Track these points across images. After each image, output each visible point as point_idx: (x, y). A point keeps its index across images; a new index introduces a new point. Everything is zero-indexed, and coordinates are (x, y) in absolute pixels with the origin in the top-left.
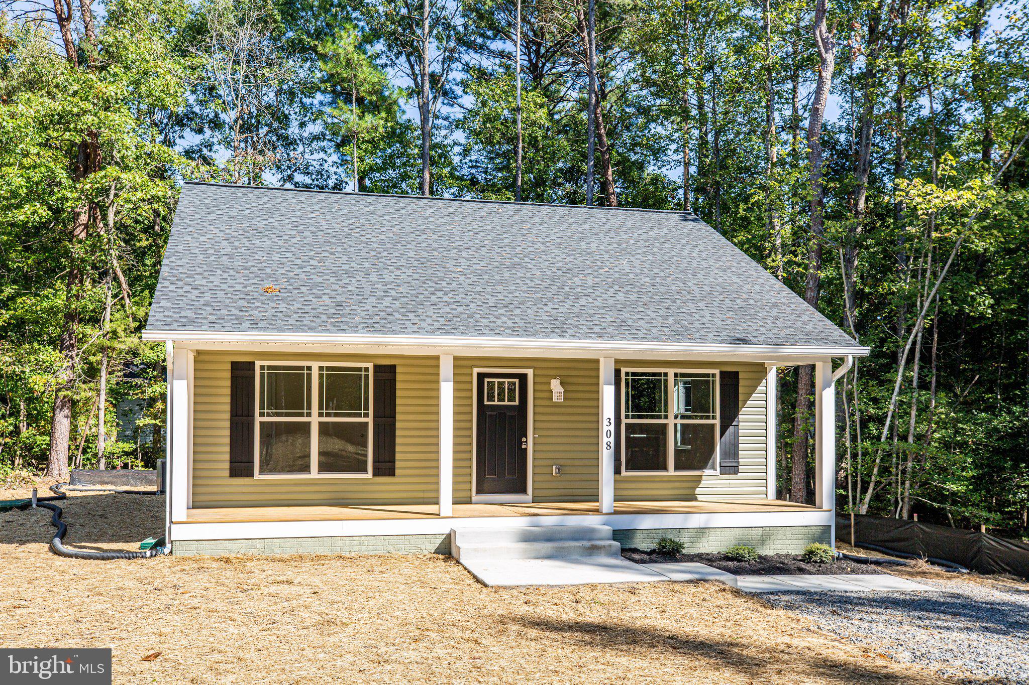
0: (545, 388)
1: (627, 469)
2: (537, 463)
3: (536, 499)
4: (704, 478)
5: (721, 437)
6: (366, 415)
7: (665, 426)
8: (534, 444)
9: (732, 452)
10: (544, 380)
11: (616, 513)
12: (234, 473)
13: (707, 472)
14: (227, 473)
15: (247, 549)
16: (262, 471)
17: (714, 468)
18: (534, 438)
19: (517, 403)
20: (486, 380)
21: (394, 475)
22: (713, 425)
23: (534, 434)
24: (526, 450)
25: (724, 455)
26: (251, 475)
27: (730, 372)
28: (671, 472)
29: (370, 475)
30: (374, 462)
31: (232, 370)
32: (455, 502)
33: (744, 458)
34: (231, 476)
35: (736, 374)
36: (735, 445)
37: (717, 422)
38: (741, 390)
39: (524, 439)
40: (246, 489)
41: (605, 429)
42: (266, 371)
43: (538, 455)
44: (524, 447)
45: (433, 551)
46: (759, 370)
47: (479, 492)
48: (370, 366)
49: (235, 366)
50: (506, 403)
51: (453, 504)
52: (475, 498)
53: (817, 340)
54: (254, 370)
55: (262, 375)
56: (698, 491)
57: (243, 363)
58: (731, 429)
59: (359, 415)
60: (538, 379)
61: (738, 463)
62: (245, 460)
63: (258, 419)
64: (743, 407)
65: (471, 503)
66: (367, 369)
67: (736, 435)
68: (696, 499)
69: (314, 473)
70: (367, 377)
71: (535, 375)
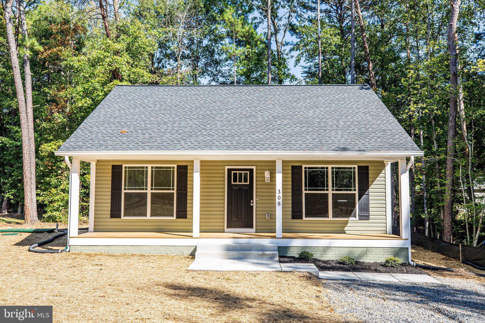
0: (262, 175)
1: (306, 217)
2: (258, 213)
3: (257, 231)
4: (349, 222)
5: (359, 200)
6: (173, 189)
7: (327, 195)
8: (256, 203)
9: (365, 209)
10: (262, 171)
11: (283, 238)
12: (112, 216)
13: (351, 219)
14: (109, 216)
15: (102, 250)
16: (125, 215)
17: (355, 216)
18: (256, 200)
19: (248, 183)
20: (233, 172)
21: (186, 218)
22: (354, 194)
23: (256, 198)
24: (253, 206)
25: (361, 210)
26: (120, 217)
27: (363, 166)
28: (331, 218)
29: (174, 218)
30: (177, 212)
31: (112, 169)
32: (201, 232)
33: (372, 211)
34: (111, 217)
35: (367, 167)
36: (367, 204)
37: (357, 192)
38: (370, 176)
39: (252, 201)
40: (117, 224)
41: (277, 195)
42: (127, 169)
43: (258, 209)
44: (251, 205)
45: (189, 254)
46: (381, 165)
47: (228, 227)
48: (175, 166)
49: (113, 166)
50: (243, 183)
51: (200, 232)
52: (226, 230)
53: (395, 148)
54: (122, 169)
55: (125, 171)
56: (346, 228)
57: (117, 165)
58: (364, 196)
59: (170, 189)
60: (258, 171)
61: (369, 214)
62: (117, 210)
63: (123, 191)
64: (371, 184)
65: (224, 232)
66: (173, 168)
67: (368, 199)
68: (345, 233)
69: (148, 217)
70: (173, 171)
71: (256, 169)
